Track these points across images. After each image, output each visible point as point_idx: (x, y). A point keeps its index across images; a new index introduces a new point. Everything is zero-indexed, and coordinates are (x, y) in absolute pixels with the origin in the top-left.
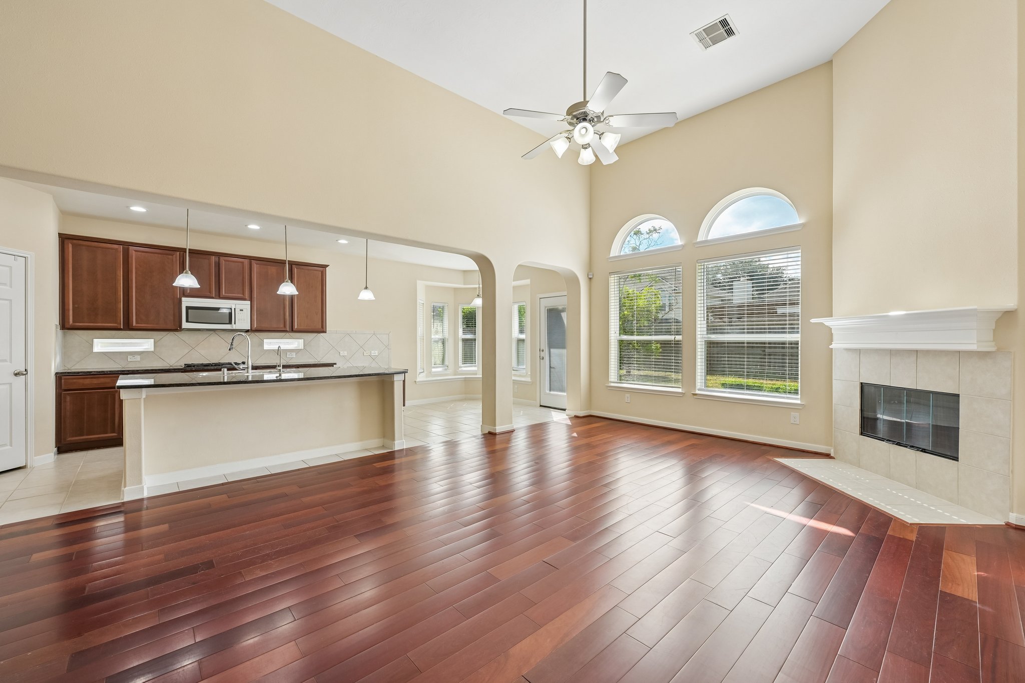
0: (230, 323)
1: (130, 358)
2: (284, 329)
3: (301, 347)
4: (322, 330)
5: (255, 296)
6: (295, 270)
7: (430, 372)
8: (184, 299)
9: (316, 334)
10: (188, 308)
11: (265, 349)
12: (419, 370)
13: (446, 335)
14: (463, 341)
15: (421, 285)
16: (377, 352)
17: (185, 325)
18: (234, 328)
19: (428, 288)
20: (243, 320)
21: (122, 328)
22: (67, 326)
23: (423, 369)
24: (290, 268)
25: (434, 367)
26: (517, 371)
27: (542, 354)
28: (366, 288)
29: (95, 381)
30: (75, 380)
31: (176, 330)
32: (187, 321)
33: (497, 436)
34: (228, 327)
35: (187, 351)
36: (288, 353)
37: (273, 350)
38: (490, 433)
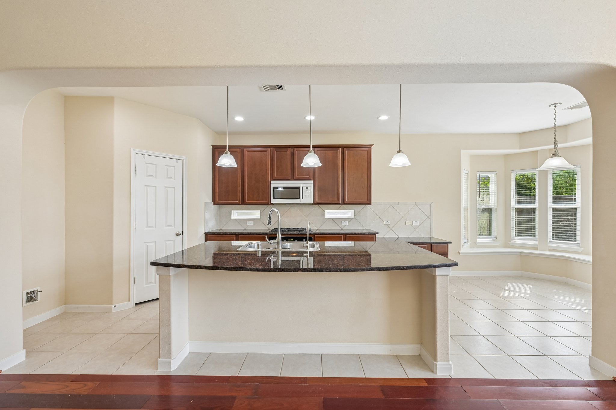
0: (299, 198)
1: (248, 223)
3: (353, 217)
4: (368, 203)
5: (317, 176)
6: (346, 152)
7: (475, 243)
8: (272, 182)
9: (364, 206)
10: (274, 188)
11: (326, 218)
12: (463, 240)
13: (493, 204)
14: (516, 211)
15: (465, 155)
16: (418, 222)
17: (273, 201)
18: (302, 202)
19: (473, 158)
20: (308, 196)
21: (240, 203)
22: (215, 203)
23: (468, 239)
24: (342, 152)
25: (480, 238)
28: (400, 151)
31: (268, 204)
32: (274, 198)
34: (298, 201)
36: (343, 222)
37: (332, 219)
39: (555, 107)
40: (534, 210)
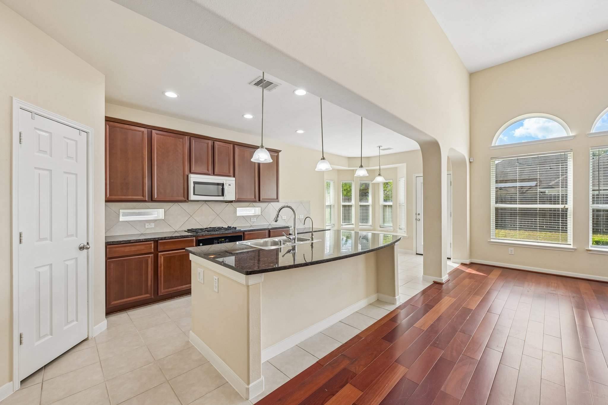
0: (222, 195)
1: (147, 226)
2: (254, 200)
3: (259, 213)
4: (276, 200)
5: (237, 174)
8: (190, 176)
9: (268, 203)
10: (195, 183)
11: (237, 215)
14: (343, 206)
16: (303, 216)
17: (192, 197)
18: (225, 199)
20: (230, 194)
21: (147, 200)
22: (106, 199)
26: (383, 227)
27: (418, 217)
29: (133, 249)
30: (117, 249)
31: (185, 201)
32: (194, 194)
33: (444, 285)
34: (221, 198)
35: (187, 218)
36: (252, 218)
37: (243, 216)
38: (435, 283)
39: (379, 148)
40: (350, 206)
